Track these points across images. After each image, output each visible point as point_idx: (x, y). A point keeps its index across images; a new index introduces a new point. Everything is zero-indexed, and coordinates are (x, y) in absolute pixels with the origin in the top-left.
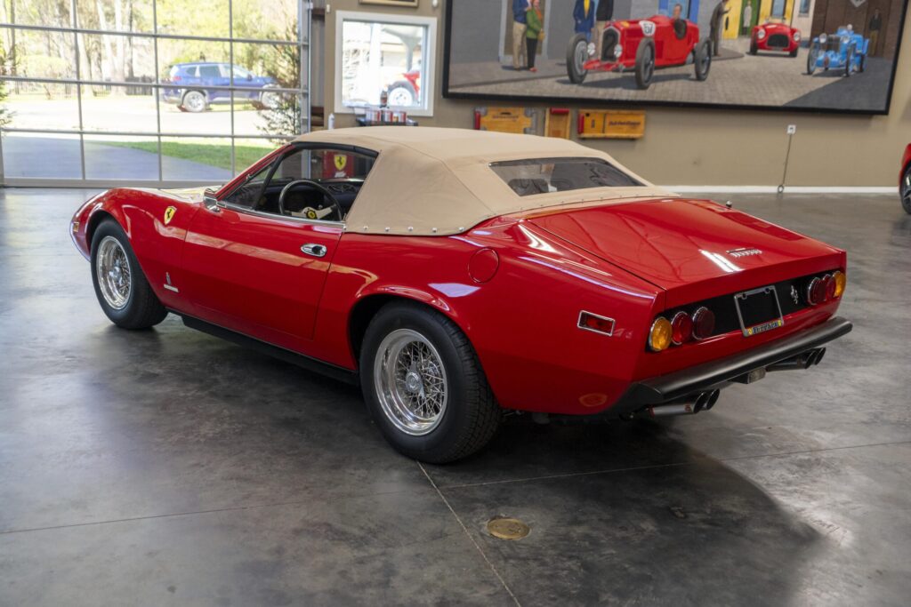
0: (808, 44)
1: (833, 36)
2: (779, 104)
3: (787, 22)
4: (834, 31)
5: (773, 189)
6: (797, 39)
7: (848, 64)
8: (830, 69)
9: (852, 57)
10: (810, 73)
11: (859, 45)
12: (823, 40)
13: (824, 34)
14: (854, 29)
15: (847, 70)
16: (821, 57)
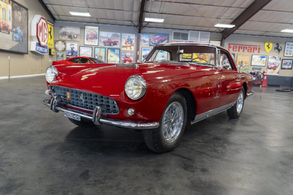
0: (12, 31)
1: (16, 29)
2: (8, 49)
3: (7, 23)
4: (16, 28)
5: (7, 77)
6: (9, 28)
7: (20, 39)
8: (17, 39)
9: (20, 37)
10: (13, 40)
11: (21, 33)
12: (14, 30)
13: (14, 28)
14: (20, 28)
15: (20, 40)
16: (15, 35)
